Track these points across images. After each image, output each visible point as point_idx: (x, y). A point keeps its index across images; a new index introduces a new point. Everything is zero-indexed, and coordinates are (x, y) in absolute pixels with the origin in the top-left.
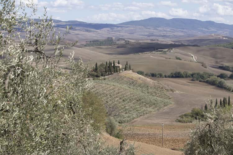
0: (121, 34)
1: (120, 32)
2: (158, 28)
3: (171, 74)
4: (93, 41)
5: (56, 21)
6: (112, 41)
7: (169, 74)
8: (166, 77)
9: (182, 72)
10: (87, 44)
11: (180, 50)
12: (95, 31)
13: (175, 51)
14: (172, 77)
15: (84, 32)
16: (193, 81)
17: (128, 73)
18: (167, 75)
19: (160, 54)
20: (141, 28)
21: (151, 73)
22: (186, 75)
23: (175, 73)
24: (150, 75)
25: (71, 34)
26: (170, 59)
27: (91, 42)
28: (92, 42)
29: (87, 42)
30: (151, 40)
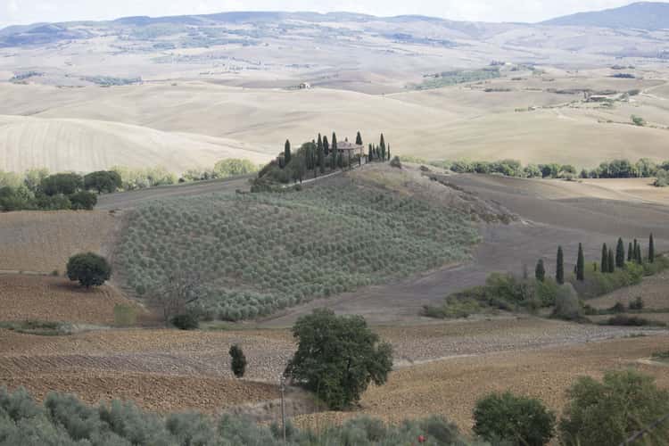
0: (544, 51)
1: (541, 46)
2: (650, 33)
3: (601, 166)
4: (443, 75)
5: (360, 17)
6: (495, 73)
7: (594, 166)
8: (584, 175)
9: (633, 159)
10: (425, 82)
11: (658, 96)
12: (467, 45)
13: (645, 98)
14: (604, 175)
15: (435, 49)
16: (658, 186)
17: (375, 170)
18: (589, 170)
19: (594, 108)
20: (601, 33)
21: (540, 167)
22: (645, 169)
23: (611, 165)
24: (538, 171)
25: (397, 53)
26: (610, 121)
27: (437, 76)
28: (441, 78)
29: (427, 78)
30: (613, 68)
